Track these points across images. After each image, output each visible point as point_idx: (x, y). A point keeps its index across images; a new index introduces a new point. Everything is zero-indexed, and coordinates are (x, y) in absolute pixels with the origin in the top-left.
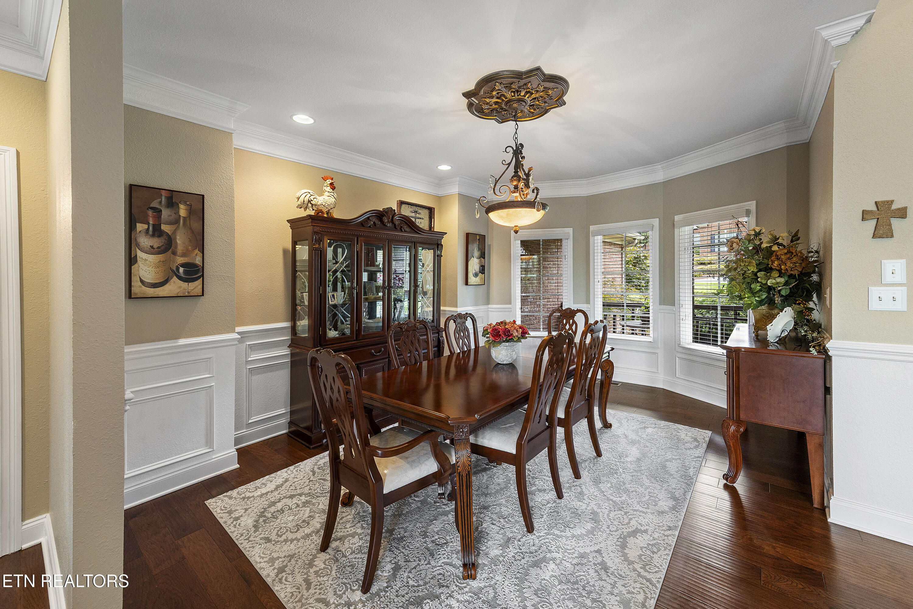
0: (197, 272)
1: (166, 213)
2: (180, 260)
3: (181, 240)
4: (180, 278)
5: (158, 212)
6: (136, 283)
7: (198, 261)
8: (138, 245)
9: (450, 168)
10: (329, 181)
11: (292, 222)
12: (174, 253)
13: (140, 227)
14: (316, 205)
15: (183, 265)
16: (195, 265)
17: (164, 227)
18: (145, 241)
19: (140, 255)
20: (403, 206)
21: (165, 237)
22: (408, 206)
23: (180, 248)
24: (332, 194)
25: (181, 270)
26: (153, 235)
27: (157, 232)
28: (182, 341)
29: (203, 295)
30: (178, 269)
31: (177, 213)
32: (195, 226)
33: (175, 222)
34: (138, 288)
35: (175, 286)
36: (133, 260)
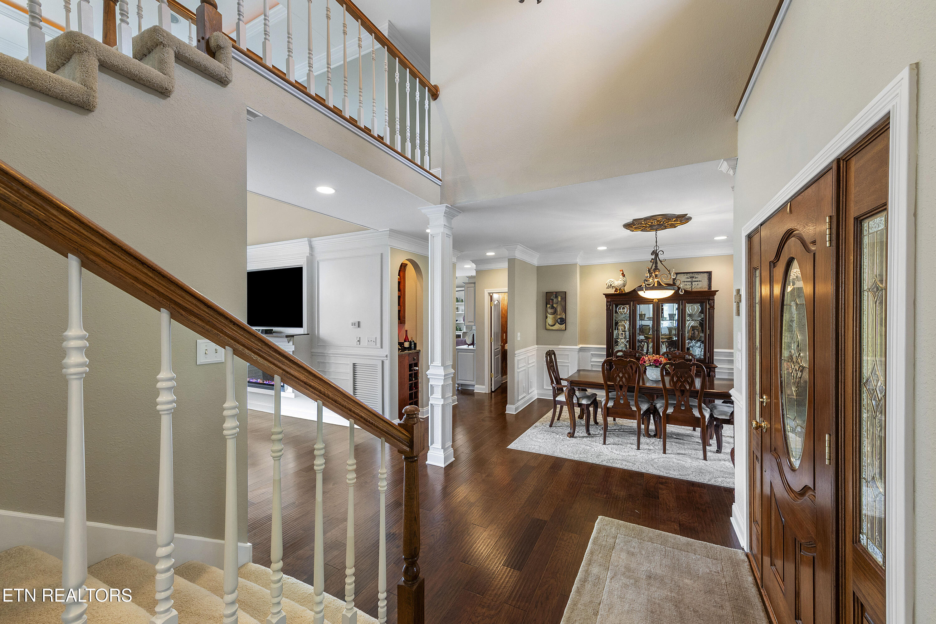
0: (564, 321)
1: (555, 300)
2: (559, 317)
3: (559, 309)
4: (558, 323)
5: (553, 300)
6: (547, 325)
7: (564, 317)
8: (548, 312)
9: (726, 237)
10: (622, 272)
11: (607, 296)
12: (557, 314)
13: (548, 306)
14: (614, 287)
15: (559, 319)
16: (563, 318)
17: (554, 305)
18: (550, 311)
19: (548, 315)
20: (679, 275)
21: (554, 309)
22: (683, 274)
23: (559, 313)
24: (623, 279)
25: (559, 320)
26: (551, 309)
27: (552, 307)
28: (560, 347)
29: (565, 330)
30: (558, 320)
31: (558, 300)
32: (563, 303)
33: (558, 303)
34: (548, 327)
35: (557, 326)
36: (546, 317)
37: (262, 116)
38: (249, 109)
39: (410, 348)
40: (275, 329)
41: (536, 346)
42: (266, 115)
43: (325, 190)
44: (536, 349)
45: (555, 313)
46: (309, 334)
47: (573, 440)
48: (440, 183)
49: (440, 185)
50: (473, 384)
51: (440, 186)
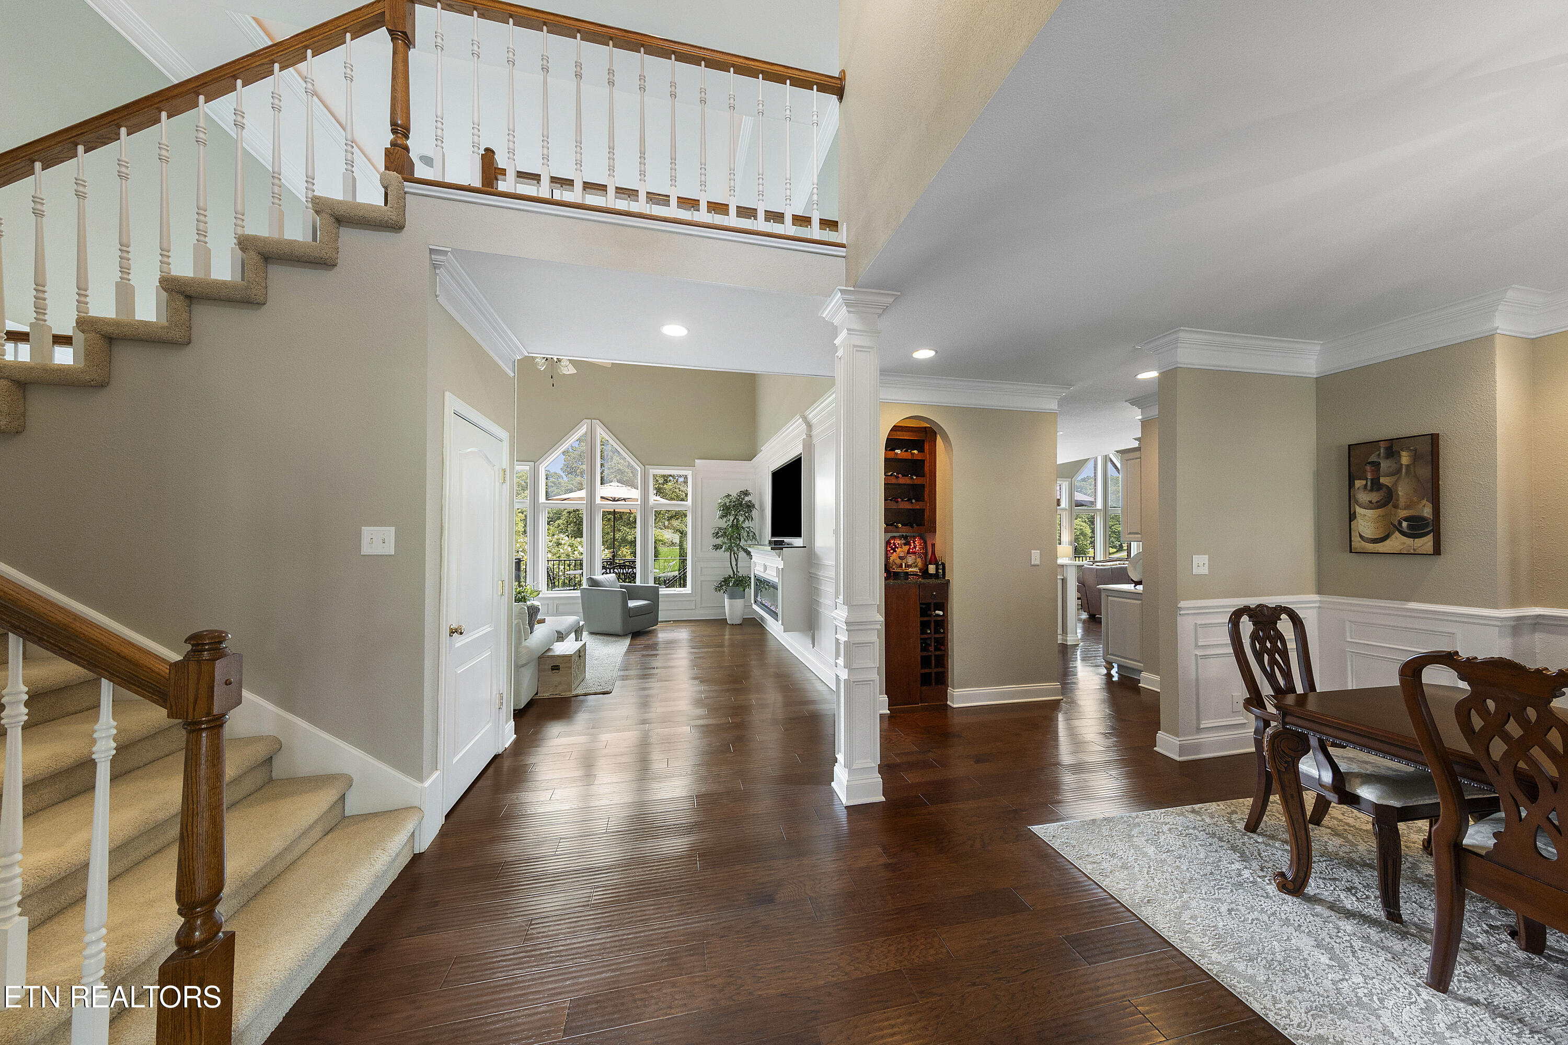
0: (1427, 526)
1: (1385, 465)
2: (1403, 513)
3: (1404, 492)
4: (1403, 534)
5: (1377, 465)
6: (1356, 539)
7: (1428, 514)
8: (1357, 502)
12: (1396, 507)
13: (1358, 483)
15: (1406, 519)
16: (1423, 519)
17: (1383, 480)
18: (1363, 497)
19: (1359, 510)
21: (1384, 489)
23: (1402, 501)
25: (1407, 523)
26: (1372, 490)
27: (1376, 485)
29: (1435, 553)
30: (1400, 523)
31: (1401, 462)
32: (1424, 472)
33: (1398, 472)
34: (1357, 543)
35: (1397, 542)
36: (1352, 517)
37: (450, 250)
38: (431, 247)
39: (936, 576)
40: (787, 540)
41: (1316, 597)
42: (456, 247)
43: (675, 330)
44: (1317, 605)
45: (1388, 499)
46: (805, 547)
47: (1291, 904)
48: (842, 252)
49: (844, 254)
50: (1140, 668)
51: (844, 257)
